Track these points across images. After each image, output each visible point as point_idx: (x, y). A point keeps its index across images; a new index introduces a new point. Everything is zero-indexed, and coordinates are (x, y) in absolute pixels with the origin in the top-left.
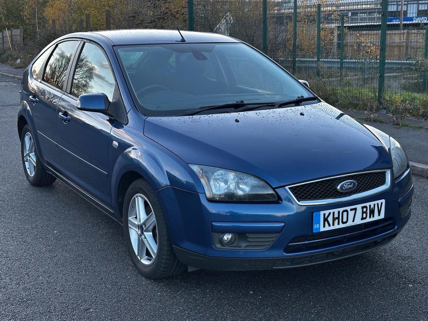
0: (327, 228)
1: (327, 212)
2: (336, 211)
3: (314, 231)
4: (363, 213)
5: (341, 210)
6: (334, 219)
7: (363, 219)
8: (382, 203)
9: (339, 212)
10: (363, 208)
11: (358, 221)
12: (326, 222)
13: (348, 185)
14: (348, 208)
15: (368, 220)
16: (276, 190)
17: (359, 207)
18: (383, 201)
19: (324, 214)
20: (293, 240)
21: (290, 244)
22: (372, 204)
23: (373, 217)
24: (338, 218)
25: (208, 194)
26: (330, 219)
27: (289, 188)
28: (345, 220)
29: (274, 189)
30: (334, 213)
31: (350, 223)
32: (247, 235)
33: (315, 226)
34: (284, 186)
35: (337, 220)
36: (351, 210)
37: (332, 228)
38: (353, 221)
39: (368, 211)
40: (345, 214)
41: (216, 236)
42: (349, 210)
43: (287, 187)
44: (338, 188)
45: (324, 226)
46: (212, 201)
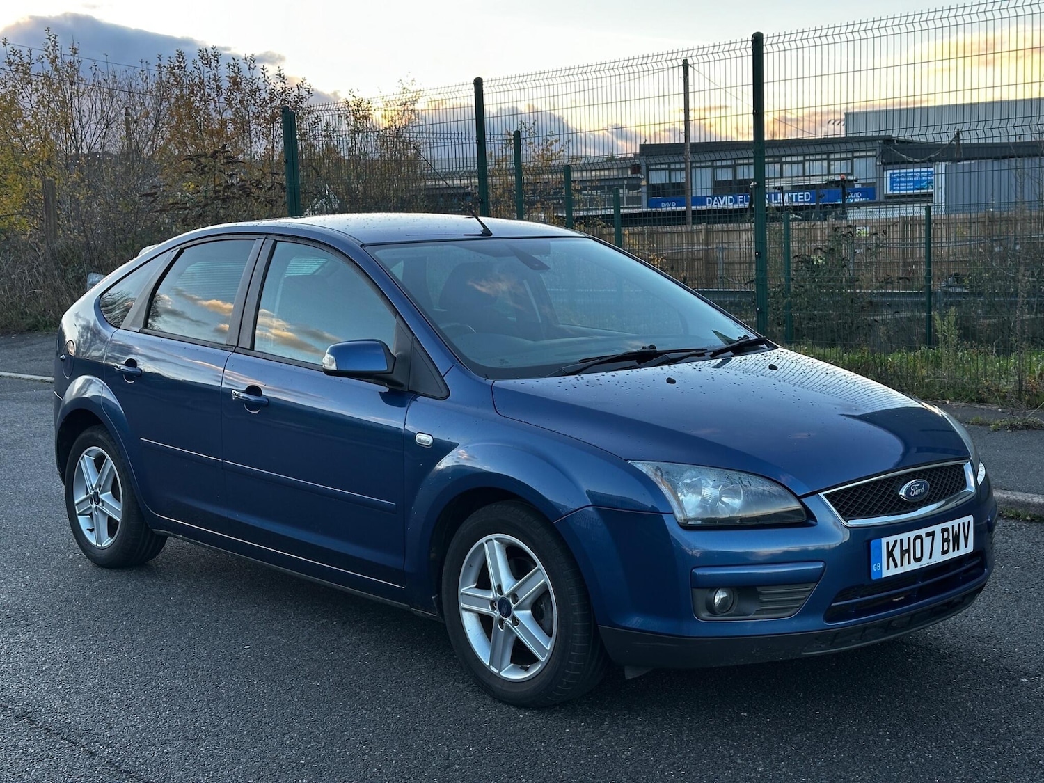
0: (894, 571)
1: (891, 539)
2: (904, 536)
3: (874, 577)
4: (944, 540)
5: (913, 534)
6: (903, 553)
7: (944, 552)
8: (969, 522)
9: (909, 539)
10: (943, 530)
11: (938, 558)
12: (891, 559)
13: (918, 488)
14: (922, 532)
15: (952, 555)
16: (802, 500)
17: (937, 528)
18: (970, 518)
19: (888, 544)
20: (842, 595)
21: (833, 605)
22: (955, 522)
23: (958, 549)
24: (908, 551)
25: (679, 516)
26: (897, 553)
27: (825, 495)
28: (918, 556)
29: (799, 499)
30: (901, 540)
31: (926, 562)
32: (759, 589)
33: (875, 568)
34: (816, 493)
35: (907, 555)
36: (928, 535)
37: (900, 570)
38: (930, 557)
39: (951, 538)
40: (918, 542)
41: (700, 595)
42: (924, 536)
43: (821, 494)
44: (902, 493)
45: (888, 568)
46: (686, 526)
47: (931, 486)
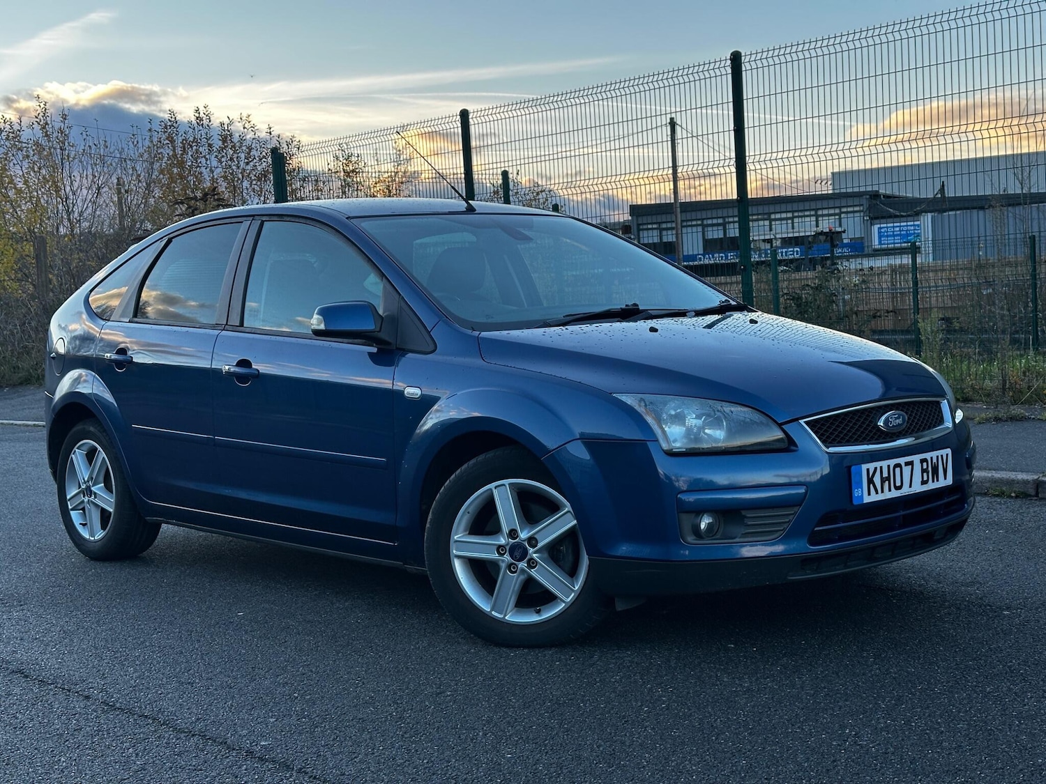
0: (874, 498)
1: (871, 466)
2: (884, 464)
3: (855, 502)
4: (923, 471)
5: (892, 462)
6: (883, 481)
7: (924, 482)
8: (947, 455)
9: (889, 466)
10: (922, 461)
11: (918, 488)
12: (871, 485)
13: (896, 418)
14: (902, 461)
15: (931, 486)
16: (783, 427)
17: (916, 458)
18: (949, 451)
19: (868, 470)
20: (822, 521)
21: (816, 529)
22: (934, 454)
23: (938, 481)
24: (888, 479)
25: (665, 446)
26: (877, 480)
27: (806, 422)
28: (898, 484)
29: (780, 425)
30: (881, 467)
31: (906, 491)
32: (744, 513)
33: (856, 493)
34: (797, 419)
35: (887, 482)
36: (907, 464)
37: (880, 497)
38: (910, 487)
39: (930, 469)
40: (898, 470)
41: (686, 520)
42: (903, 465)
43: (802, 421)
44: (881, 423)
45: (869, 494)
46: (671, 454)
47: (909, 419)
